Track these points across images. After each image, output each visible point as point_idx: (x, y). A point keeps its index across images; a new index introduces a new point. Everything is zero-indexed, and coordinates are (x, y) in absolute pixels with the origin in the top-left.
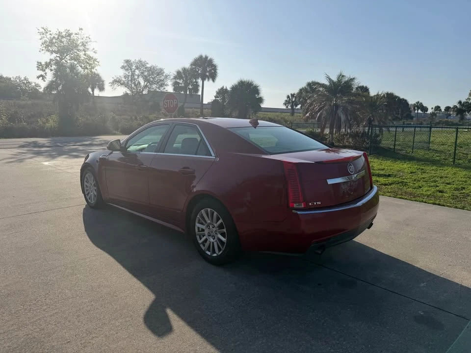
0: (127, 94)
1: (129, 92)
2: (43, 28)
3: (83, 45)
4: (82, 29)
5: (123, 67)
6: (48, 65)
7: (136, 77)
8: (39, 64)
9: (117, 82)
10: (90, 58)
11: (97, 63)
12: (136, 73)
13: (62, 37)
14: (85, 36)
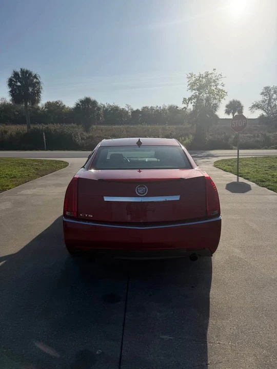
0: (263, 115)
1: (265, 114)
2: (190, 74)
3: (214, 81)
4: (215, 70)
5: (262, 93)
6: (190, 99)
7: (273, 100)
8: (185, 99)
9: (256, 106)
10: (219, 90)
11: (225, 94)
12: (273, 97)
13: (202, 78)
14: (218, 75)
